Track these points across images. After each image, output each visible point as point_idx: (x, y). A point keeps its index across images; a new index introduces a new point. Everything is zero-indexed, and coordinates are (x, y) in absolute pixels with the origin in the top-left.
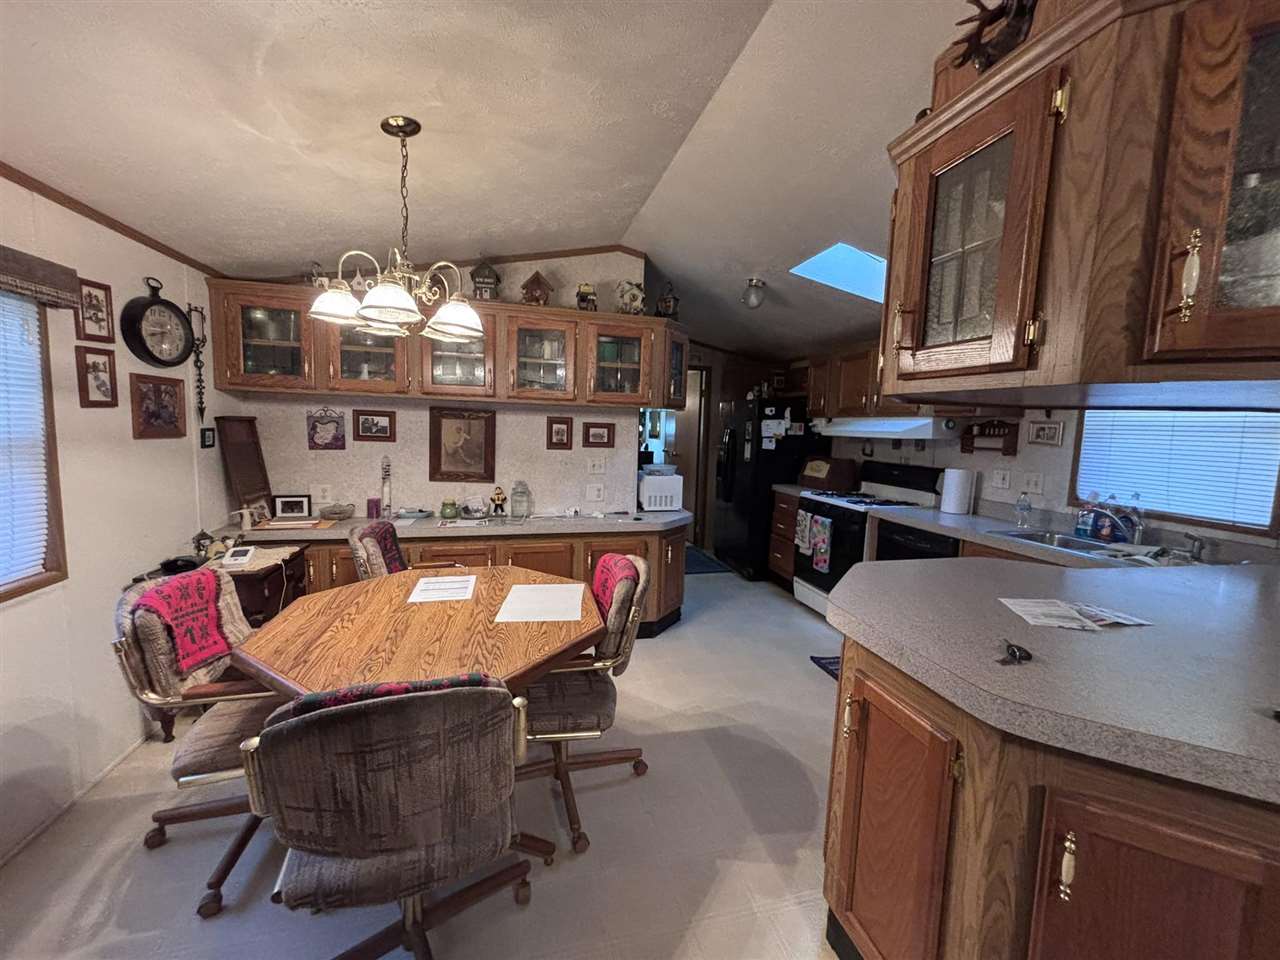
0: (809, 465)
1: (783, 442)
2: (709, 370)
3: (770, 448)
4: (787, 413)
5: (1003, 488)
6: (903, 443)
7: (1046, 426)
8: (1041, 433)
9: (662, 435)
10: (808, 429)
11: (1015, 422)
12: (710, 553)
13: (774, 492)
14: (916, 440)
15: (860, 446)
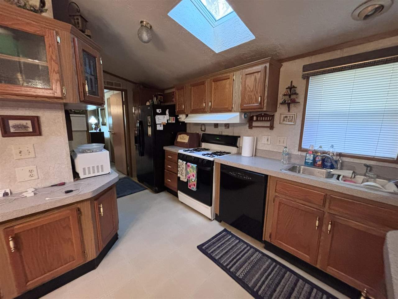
0: (179, 136)
1: (167, 126)
2: (126, 91)
3: (161, 129)
4: (167, 112)
5: (268, 144)
6: (219, 125)
7: (288, 115)
8: (286, 119)
9: (107, 124)
10: (177, 120)
11: (273, 114)
12: (135, 179)
13: (164, 150)
14: (225, 124)
15: (200, 127)
